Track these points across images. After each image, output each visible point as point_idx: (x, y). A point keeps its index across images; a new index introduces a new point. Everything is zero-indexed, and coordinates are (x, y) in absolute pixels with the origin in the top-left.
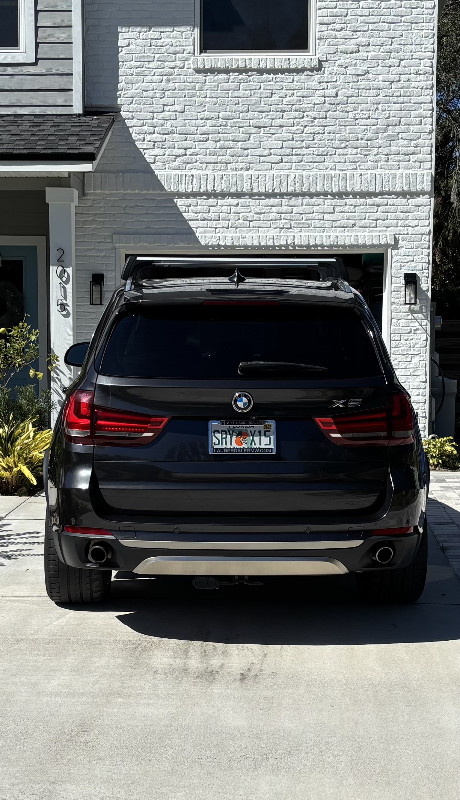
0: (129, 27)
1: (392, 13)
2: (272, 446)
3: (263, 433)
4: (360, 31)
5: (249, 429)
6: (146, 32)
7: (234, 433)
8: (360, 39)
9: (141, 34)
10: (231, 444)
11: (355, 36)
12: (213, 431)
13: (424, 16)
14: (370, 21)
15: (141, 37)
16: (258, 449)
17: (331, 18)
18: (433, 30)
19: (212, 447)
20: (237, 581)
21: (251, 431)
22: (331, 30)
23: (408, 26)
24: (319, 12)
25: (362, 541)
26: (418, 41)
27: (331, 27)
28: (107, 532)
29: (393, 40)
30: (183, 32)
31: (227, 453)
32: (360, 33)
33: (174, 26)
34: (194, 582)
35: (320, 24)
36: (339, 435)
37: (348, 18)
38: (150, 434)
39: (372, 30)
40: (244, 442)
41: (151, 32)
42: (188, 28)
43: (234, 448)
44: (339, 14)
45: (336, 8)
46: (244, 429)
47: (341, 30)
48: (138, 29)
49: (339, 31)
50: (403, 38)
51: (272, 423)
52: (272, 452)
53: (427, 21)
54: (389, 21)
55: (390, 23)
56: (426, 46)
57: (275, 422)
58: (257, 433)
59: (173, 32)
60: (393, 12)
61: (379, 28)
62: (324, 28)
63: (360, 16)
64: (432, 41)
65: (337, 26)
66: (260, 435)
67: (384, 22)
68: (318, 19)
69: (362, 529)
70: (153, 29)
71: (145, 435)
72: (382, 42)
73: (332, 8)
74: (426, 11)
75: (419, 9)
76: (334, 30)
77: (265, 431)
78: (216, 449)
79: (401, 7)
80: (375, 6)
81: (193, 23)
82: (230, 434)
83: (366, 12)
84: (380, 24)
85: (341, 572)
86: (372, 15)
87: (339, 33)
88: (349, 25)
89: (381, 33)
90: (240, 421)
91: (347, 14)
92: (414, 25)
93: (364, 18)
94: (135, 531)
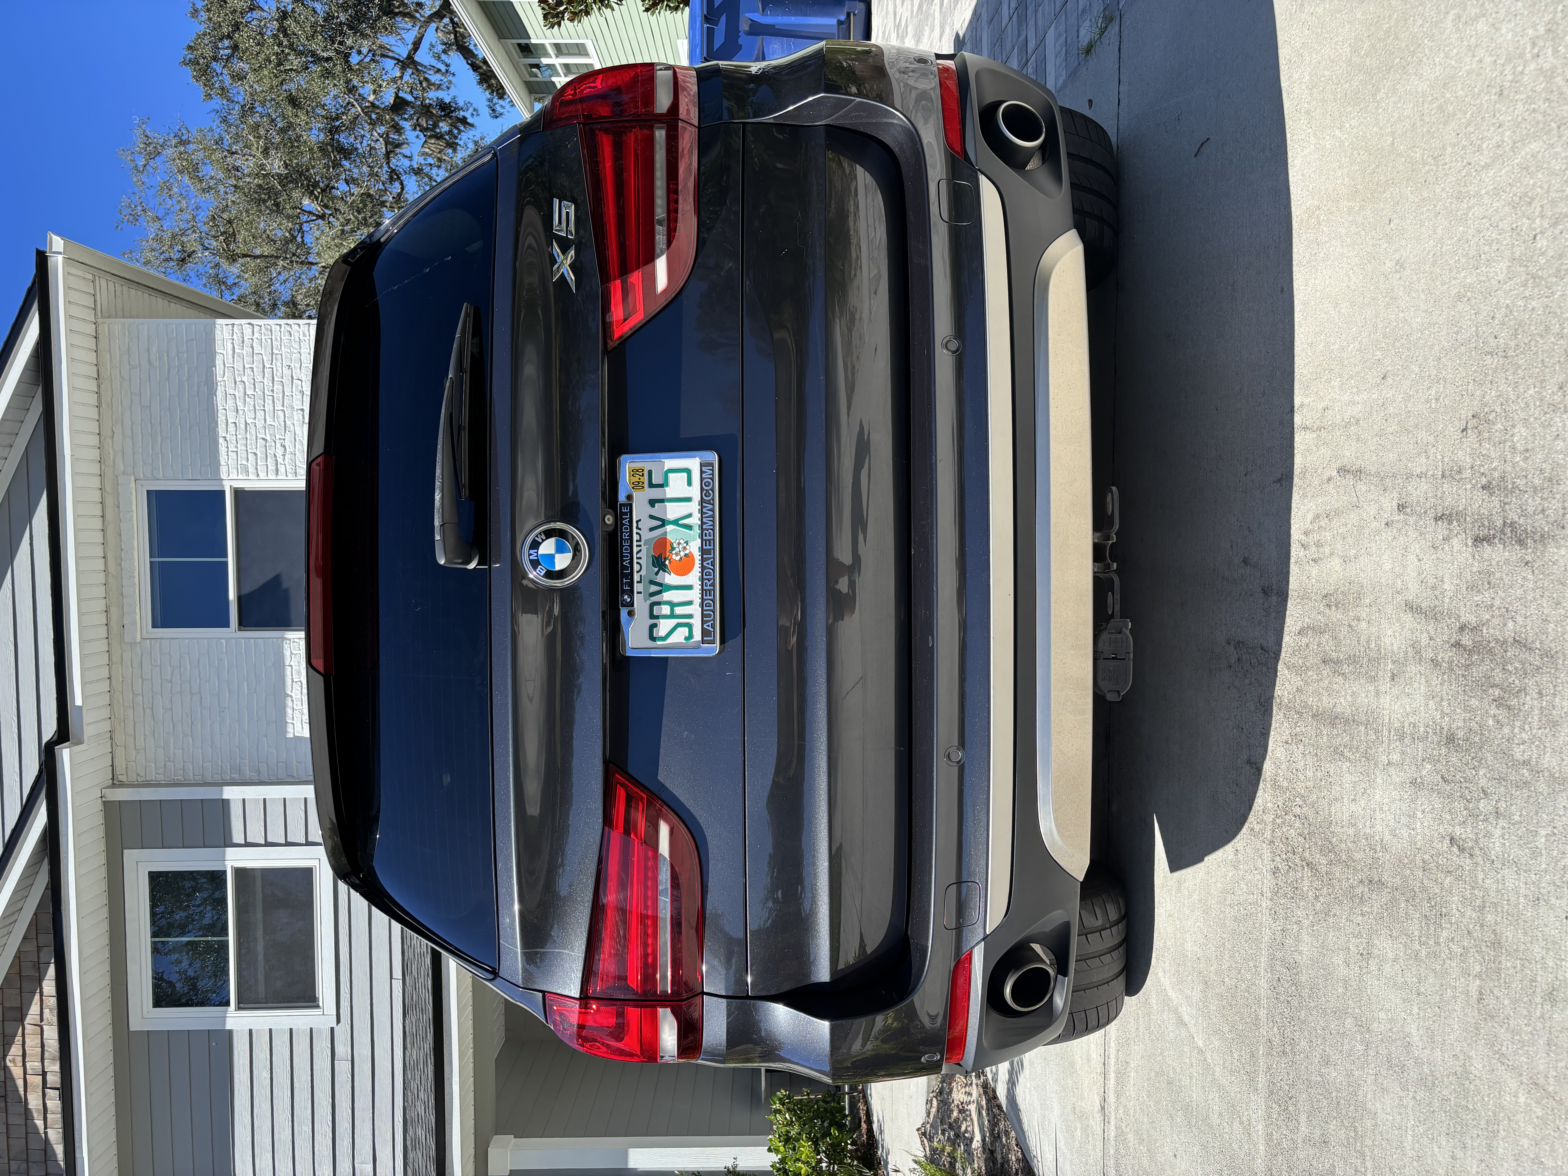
0: (287, 723)
1: (261, 379)
2: (693, 463)
3: (655, 493)
4: (285, 422)
5: (646, 535)
6: (292, 701)
7: (658, 579)
8: (295, 422)
9: (295, 707)
10: (689, 587)
11: (292, 429)
12: (651, 644)
13: (263, 337)
14: (272, 409)
15: (300, 707)
16: (702, 507)
17: (269, 460)
18: (280, 325)
19: (697, 647)
20: (1108, 566)
21: (651, 529)
22: (284, 459)
23: (276, 359)
24: (262, 475)
25: (984, 182)
26: (296, 346)
27: (280, 460)
28: (962, 965)
29: (295, 378)
30: (291, 653)
31: (713, 601)
32: (288, 422)
33: (284, 665)
34: (1111, 697)
35: (277, 474)
36: (661, 265)
37: (268, 437)
38: (664, 830)
39: (283, 406)
40: (685, 548)
41: (293, 695)
42: (286, 646)
43: (702, 579)
44: (264, 449)
45: (255, 454)
46: (644, 548)
47: (284, 447)
48: (289, 711)
49: (285, 449)
50: (292, 365)
51: (628, 464)
52: (712, 465)
53: (269, 333)
54: (271, 384)
55: (273, 383)
56: (301, 334)
57: (623, 457)
58: (656, 511)
59: (291, 666)
60: (259, 378)
61: (281, 396)
62: (282, 469)
63: (265, 422)
64: (295, 327)
65: (280, 451)
66: (662, 501)
67: (273, 391)
68: (270, 477)
69: (944, 185)
70: (289, 692)
71: (664, 847)
72: (298, 393)
73: (257, 459)
74: (256, 335)
75: (254, 345)
76: (284, 455)
77: (651, 485)
78: (704, 632)
79: (252, 368)
80: (252, 403)
81: (280, 640)
82: (660, 592)
83: (260, 414)
84: (275, 395)
85: (1078, 250)
86: (264, 406)
87: (288, 449)
88: (278, 437)
89: (286, 394)
90: (623, 561)
91: (263, 439)
92: (275, 351)
93: (267, 417)
94: (959, 883)
